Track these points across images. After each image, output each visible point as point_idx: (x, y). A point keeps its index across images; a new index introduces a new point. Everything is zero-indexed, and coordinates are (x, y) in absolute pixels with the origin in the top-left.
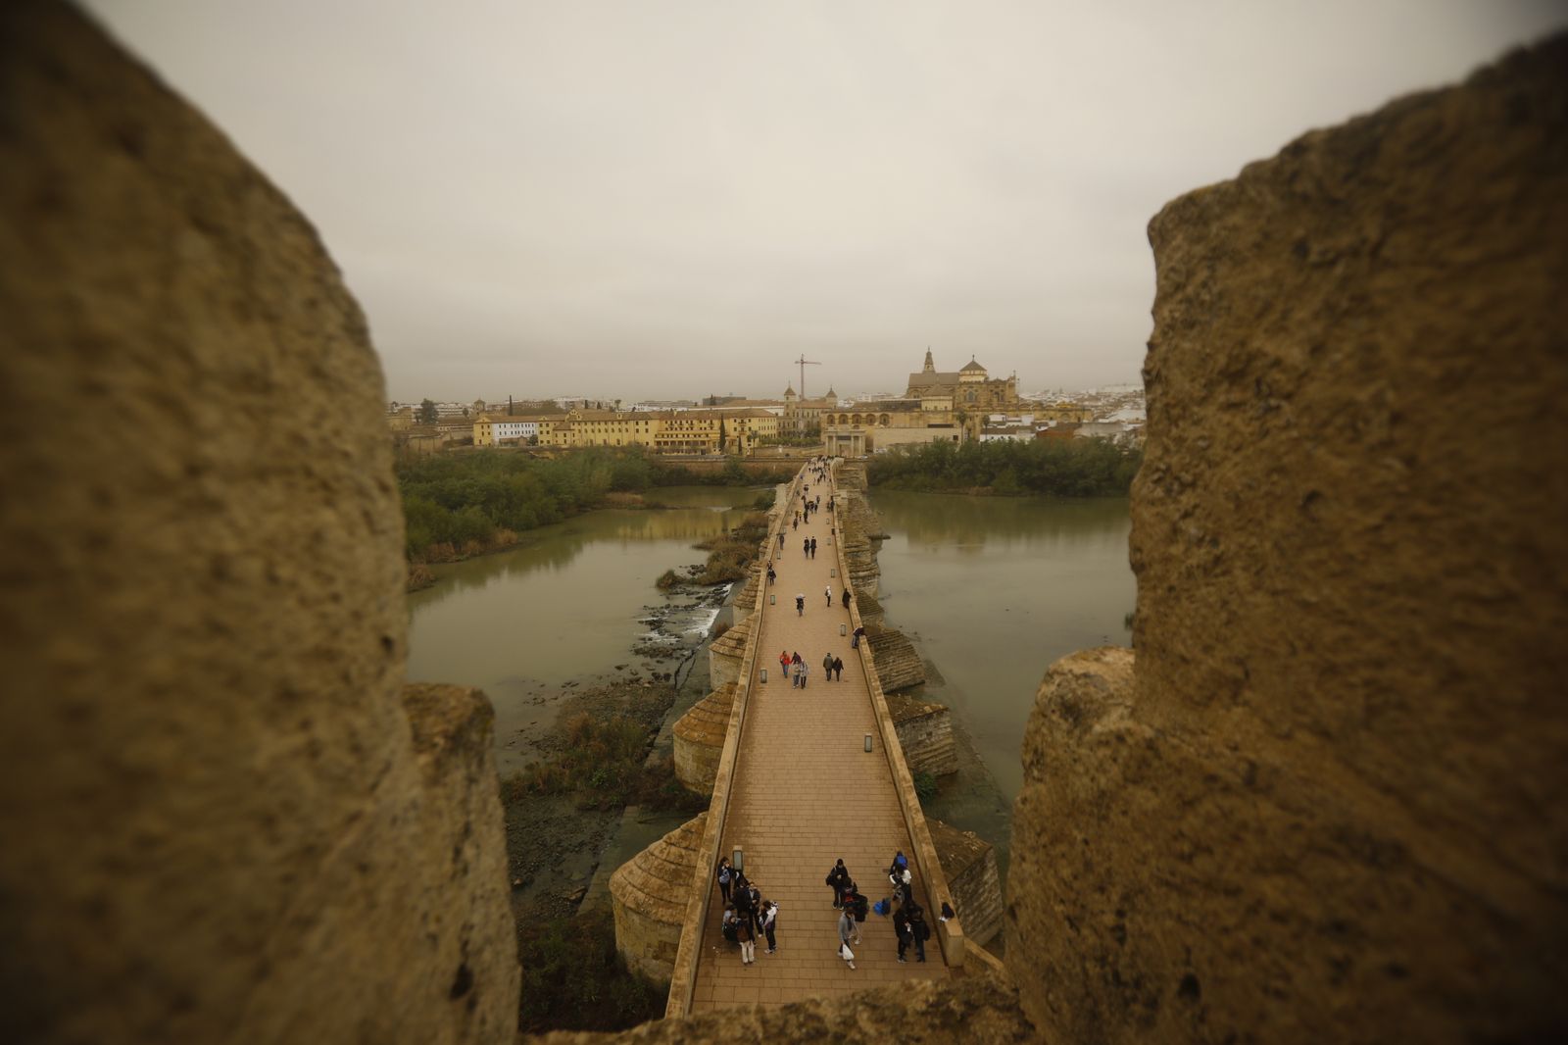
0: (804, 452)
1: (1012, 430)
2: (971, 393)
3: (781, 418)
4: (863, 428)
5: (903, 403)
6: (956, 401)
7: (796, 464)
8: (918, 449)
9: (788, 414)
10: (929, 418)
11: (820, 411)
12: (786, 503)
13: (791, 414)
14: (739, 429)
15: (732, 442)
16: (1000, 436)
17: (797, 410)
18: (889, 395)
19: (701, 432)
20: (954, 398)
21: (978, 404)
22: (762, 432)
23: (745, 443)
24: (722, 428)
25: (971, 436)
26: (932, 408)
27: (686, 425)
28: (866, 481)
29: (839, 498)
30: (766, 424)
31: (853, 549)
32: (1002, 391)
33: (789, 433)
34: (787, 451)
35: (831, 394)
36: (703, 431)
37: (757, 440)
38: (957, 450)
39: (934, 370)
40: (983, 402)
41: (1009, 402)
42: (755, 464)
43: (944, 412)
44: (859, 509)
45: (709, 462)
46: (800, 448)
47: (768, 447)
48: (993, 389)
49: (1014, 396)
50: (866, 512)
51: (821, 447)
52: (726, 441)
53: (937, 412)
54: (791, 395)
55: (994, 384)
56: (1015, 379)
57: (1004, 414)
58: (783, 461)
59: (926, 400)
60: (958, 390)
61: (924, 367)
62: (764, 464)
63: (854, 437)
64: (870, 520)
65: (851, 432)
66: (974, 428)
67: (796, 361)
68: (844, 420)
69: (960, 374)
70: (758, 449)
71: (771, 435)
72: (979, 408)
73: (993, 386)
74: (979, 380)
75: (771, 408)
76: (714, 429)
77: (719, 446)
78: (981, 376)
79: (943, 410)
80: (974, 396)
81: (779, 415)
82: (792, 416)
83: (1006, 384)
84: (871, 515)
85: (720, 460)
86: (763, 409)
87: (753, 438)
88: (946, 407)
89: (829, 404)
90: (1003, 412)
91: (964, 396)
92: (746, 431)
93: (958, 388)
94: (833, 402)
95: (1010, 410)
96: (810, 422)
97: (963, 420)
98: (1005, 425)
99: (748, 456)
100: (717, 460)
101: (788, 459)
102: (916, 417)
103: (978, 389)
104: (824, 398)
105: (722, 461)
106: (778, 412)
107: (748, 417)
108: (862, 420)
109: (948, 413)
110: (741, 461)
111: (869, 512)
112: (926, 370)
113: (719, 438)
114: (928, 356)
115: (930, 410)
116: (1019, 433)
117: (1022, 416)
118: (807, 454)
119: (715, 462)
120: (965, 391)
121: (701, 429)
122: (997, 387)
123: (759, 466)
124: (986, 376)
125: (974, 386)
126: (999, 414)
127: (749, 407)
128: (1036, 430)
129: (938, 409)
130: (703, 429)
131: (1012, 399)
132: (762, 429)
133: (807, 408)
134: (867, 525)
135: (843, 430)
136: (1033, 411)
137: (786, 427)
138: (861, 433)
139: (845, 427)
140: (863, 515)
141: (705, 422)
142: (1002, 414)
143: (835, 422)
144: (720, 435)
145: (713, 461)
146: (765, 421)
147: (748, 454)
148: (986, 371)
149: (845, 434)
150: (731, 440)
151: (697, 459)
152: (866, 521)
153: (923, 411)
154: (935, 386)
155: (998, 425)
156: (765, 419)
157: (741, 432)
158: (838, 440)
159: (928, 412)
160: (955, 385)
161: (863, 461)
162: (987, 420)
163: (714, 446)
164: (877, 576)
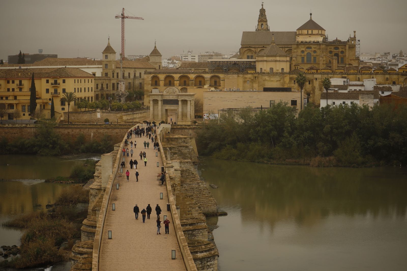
0: (125, 118)
1: (354, 95)
2: (309, 54)
3: (99, 79)
4: (192, 90)
5: (235, 64)
6: (294, 63)
7: (117, 131)
8: (253, 114)
9: (106, 74)
10: (265, 80)
11: (143, 71)
12: (112, 176)
13: (110, 75)
14: (52, 90)
15: (44, 105)
16: (341, 101)
17: (118, 71)
18: (217, 55)
19: (7, 94)
20: (291, 58)
21: (316, 66)
22: (78, 95)
23: (58, 107)
24: (33, 89)
25: (311, 100)
26: (268, 70)
28: (196, 150)
29: (172, 170)
30: (83, 85)
32: (342, 52)
33: (108, 96)
34: (106, 116)
35: (155, 53)
36: (11, 93)
37: (72, 103)
38: (297, 116)
39: (269, 29)
40: (323, 64)
41: (350, 64)
42: (70, 130)
43: (280, 74)
44: (191, 182)
45: (18, 128)
46: (121, 112)
47: (85, 111)
48: (332, 50)
49: (355, 58)
50: (198, 186)
51: (144, 112)
52: (37, 104)
53: (273, 74)
54: (110, 53)
55: (334, 45)
56: (356, 40)
57: (345, 77)
58: (102, 128)
59: (261, 61)
60: (296, 51)
61: (258, 25)
62: (80, 130)
63: (182, 101)
64: (204, 195)
65: (178, 95)
66: (313, 92)
67: (116, 17)
68: (170, 82)
69: (298, 33)
70: (73, 114)
71: (88, 98)
72: (319, 71)
73: (333, 47)
74: (317, 40)
75: (88, 68)
76: (23, 90)
77: (29, 110)
78: (320, 36)
79: (280, 72)
80: (312, 58)
81: (97, 75)
82: (111, 77)
83: (346, 45)
84: (204, 189)
85: (32, 126)
86: (78, 68)
87: (67, 101)
88: (283, 69)
89: (152, 64)
90: (343, 76)
91: (302, 57)
92: (59, 93)
93: (295, 49)
94: (158, 62)
95: (351, 73)
96: (132, 83)
97: (302, 83)
98: (346, 89)
99: (62, 121)
100: (28, 125)
101: (109, 125)
102: (250, 80)
103: (316, 50)
104: (147, 56)
105: (34, 127)
106: (96, 72)
107: (62, 77)
108: (190, 82)
109: (285, 75)
110: (54, 128)
111: (202, 186)
112: (260, 28)
113: (29, 101)
114: (262, 13)
115: (265, 72)
116: (361, 98)
117: (364, 80)
118: (128, 120)
119: (26, 127)
120: (303, 52)
121: (8, 90)
122: (336, 48)
123: (75, 132)
124: (324, 36)
125: (312, 46)
126: (340, 78)
127: (64, 67)
128: (380, 96)
129: (274, 71)
130: (11, 90)
131: (353, 61)
132: (78, 92)
133: (128, 68)
134: (201, 200)
135: (170, 93)
136: (375, 75)
137: (104, 89)
138: (189, 97)
139: (171, 89)
140: (196, 189)
141: (13, 82)
142: (343, 77)
143: (159, 83)
144: (30, 98)
145: (24, 126)
146: (81, 83)
147: (62, 119)
148: (324, 31)
149: (171, 98)
150: (43, 103)
151: (5, 124)
152: (200, 195)
153: (258, 73)
154: (271, 46)
155: (339, 89)
156: (81, 80)
157: (54, 94)
158: (163, 104)
159: (263, 74)
160: (291, 45)
161: (192, 128)
162: (327, 83)
163: (23, 110)
164: (216, 258)
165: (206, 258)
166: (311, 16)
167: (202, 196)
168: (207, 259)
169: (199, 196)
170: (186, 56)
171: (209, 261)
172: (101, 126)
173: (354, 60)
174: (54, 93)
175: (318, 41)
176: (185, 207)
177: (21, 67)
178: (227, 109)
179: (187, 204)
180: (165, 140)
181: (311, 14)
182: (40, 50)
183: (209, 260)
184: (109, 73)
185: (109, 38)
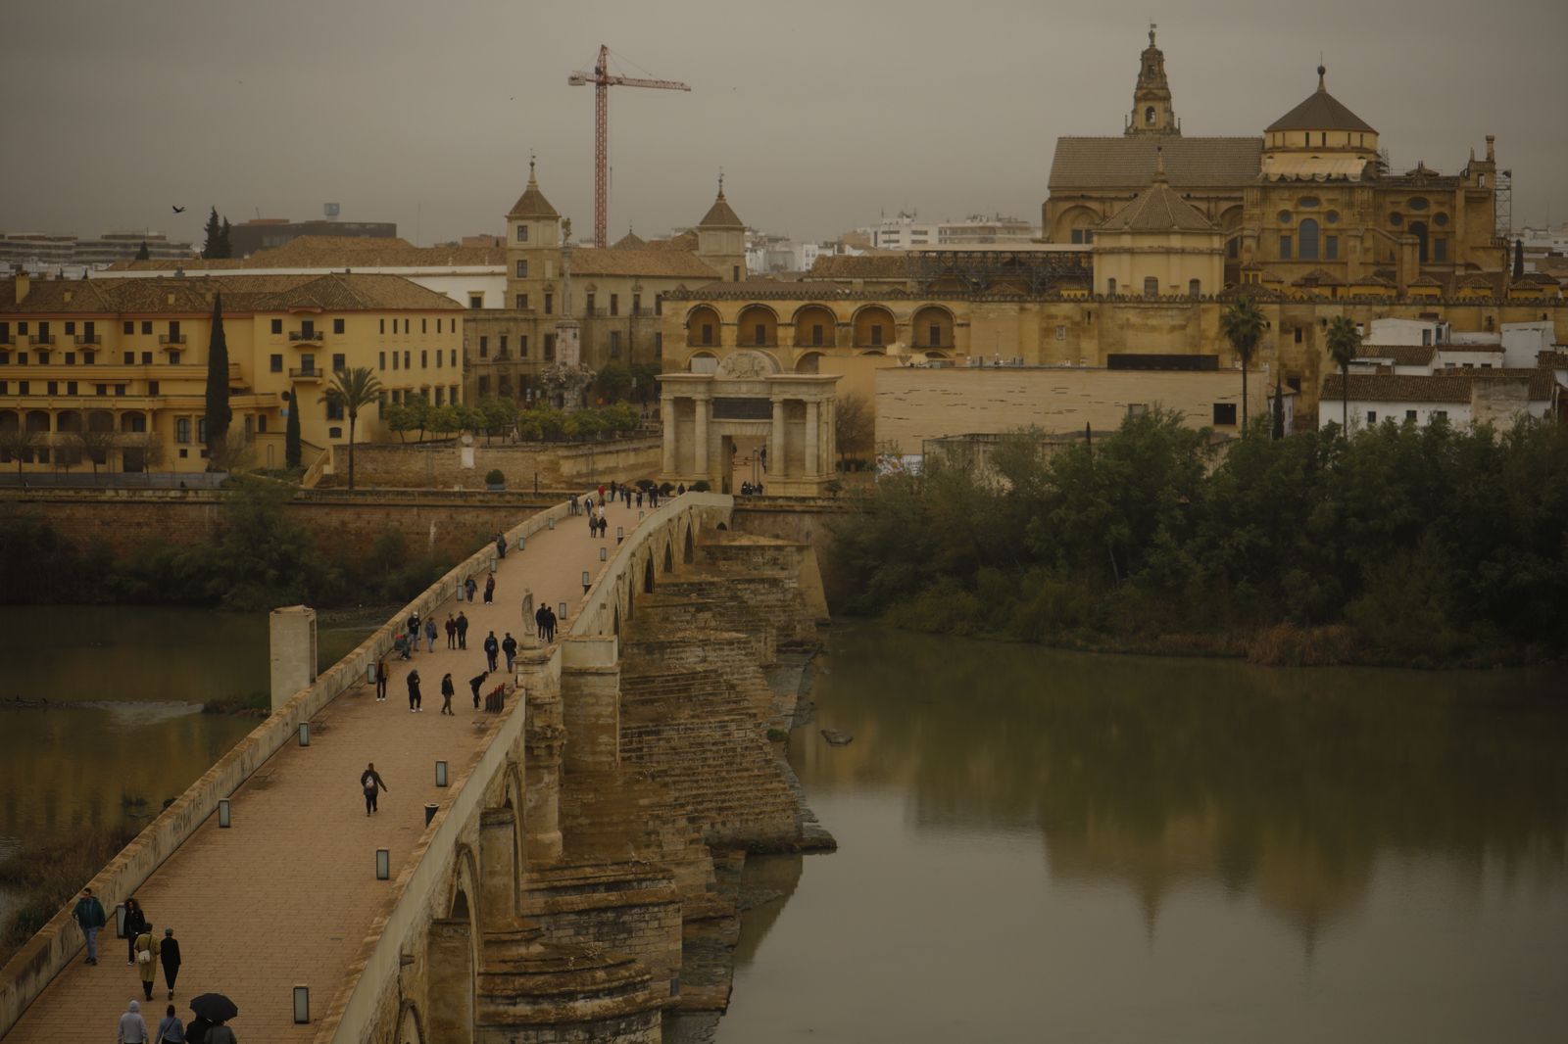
1: (1452, 386)
2: (1308, 225)
3: (494, 315)
4: (836, 364)
5: (1013, 261)
6: (1242, 259)
8: (1045, 457)
9: (522, 299)
10: (1126, 325)
11: (666, 289)
13: (536, 302)
14: (292, 361)
15: (262, 419)
17: (566, 285)
19: (124, 372)
20: (1234, 244)
21: (1337, 273)
22: (391, 379)
23: (315, 424)
24: (219, 356)
25: (1284, 406)
26: (1139, 287)
27: (65, 343)
28: (819, 595)
29: (542, 673)
30: (415, 341)
31: (600, 897)
32: (1441, 219)
33: (525, 381)
34: (494, 459)
35: (721, 217)
36: (134, 372)
39: (1176, 126)
40: (1362, 264)
41: (1468, 266)
42: (348, 515)
43: (1186, 302)
44: (696, 720)
45: (152, 503)
46: (553, 448)
47: (420, 442)
48: (1402, 209)
49: (1489, 241)
50: (725, 735)
51: (650, 447)
52: (231, 414)
53: (1156, 302)
54: (538, 219)
55: (1409, 192)
56: (1494, 172)
57: (1433, 317)
58: (470, 507)
59: (1112, 252)
60: (1256, 211)
61: (1135, 112)
62: (388, 515)
63: (787, 404)
64: (747, 770)
65: (771, 383)
66: (1312, 372)
67: (573, 79)
68: (761, 329)
69: (1269, 144)
70: (371, 451)
71: (439, 391)
72: (1340, 291)
73: (1403, 199)
74: (1342, 171)
75: (454, 275)
76: (183, 360)
77: (203, 435)
78: (1354, 155)
79: (1182, 295)
80: (1322, 242)
81: (487, 304)
82: (541, 309)
83: (1454, 192)
84: (746, 748)
85: (204, 496)
86: (400, 277)
87: (347, 404)
88: (1195, 283)
89: (707, 261)
90: (1430, 309)
91: (1282, 237)
92: (321, 370)
93: (1255, 205)
94: (730, 253)
95: (1461, 301)
96: (625, 336)
97: (1245, 336)
98: (1425, 362)
99: (326, 480)
100: (191, 493)
101: (496, 497)
102: (1067, 323)
103: (1336, 209)
104: (691, 232)
105: (212, 500)
106: (483, 292)
107: (332, 311)
108: (837, 330)
109: (1203, 306)
110: (290, 504)
111: (737, 735)
112: (1141, 124)
113: (202, 402)
114: (1150, 66)
115: (1127, 293)
116: (1479, 397)
117: (1504, 327)
118: (579, 475)
119: (181, 502)
120: (1285, 216)
121: (129, 358)
122: (1418, 203)
123: (369, 523)
124: (1372, 155)
125: (1323, 196)
126: (1414, 318)
127: (342, 270)
128: (1558, 392)
129: (1161, 292)
130: (138, 359)
131: (1481, 253)
132: (396, 366)
133: (608, 276)
134: (733, 789)
135: (738, 374)
136: (1554, 306)
137: (512, 355)
138: (813, 390)
139: (745, 360)
140: (714, 748)
141: (147, 329)
142: (1424, 316)
143: (720, 337)
144: (208, 390)
145: (175, 498)
146: (407, 331)
147: (328, 470)
148: (1372, 136)
149: (744, 392)
150: (258, 409)
151: (102, 491)
152: (728, 772)
153: (1100, 299)
154: (1149, 192)
155: (1397, 363)
156: (407, 321)
157: (303, 375)
158: (714, 417)
159: (1120, 302)
160: (1241, 188)
161: (815, 509)
162: (1344, 339)
163: (182, 435)
164: (654, 1020)
165: (611, 1018)
166: (1322, 77)
167: (736, 774)
168: (612, 1022)
169: (724, 774)
170: (892, 229)
171: (624, 1029)
172: (465, 501)
173: (1484, 248)
174: (300, 372)
175: (1345, 175)
176: (632, 817)
177: (184, 271)
178: (962, 437)
179: (640, 807)
180: (699, 554)
181: (1321, 71)
182: (331, 205)
183: (623, 1026)
184: (531, 297)
185: (534, 160)
